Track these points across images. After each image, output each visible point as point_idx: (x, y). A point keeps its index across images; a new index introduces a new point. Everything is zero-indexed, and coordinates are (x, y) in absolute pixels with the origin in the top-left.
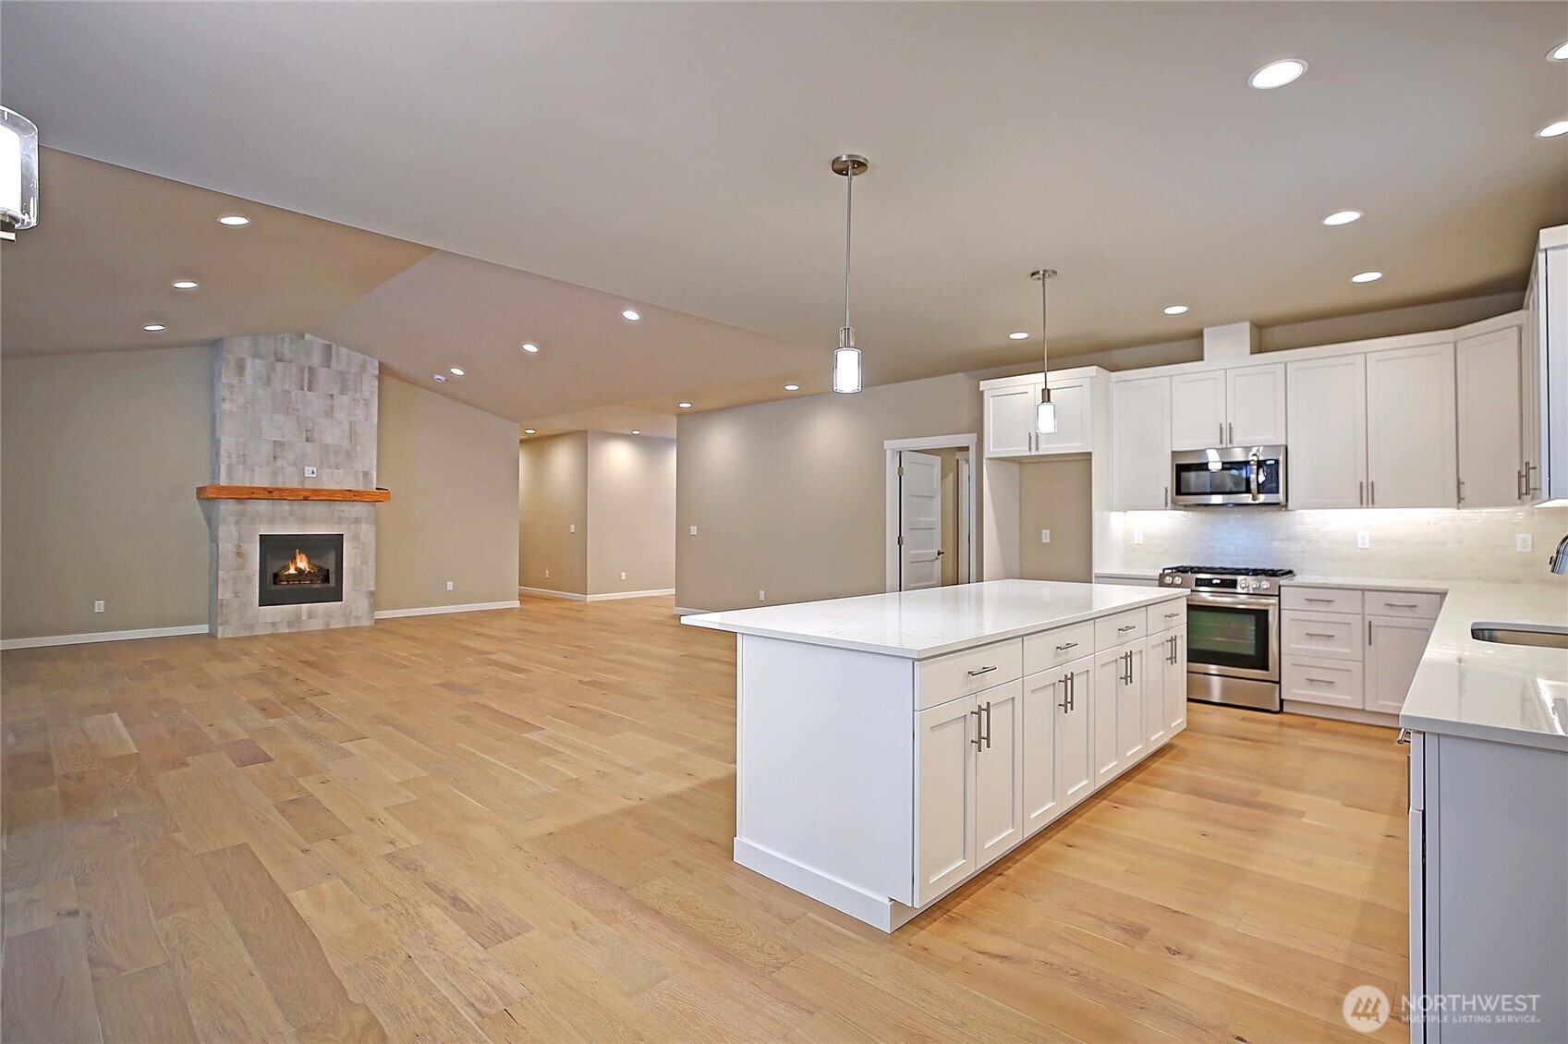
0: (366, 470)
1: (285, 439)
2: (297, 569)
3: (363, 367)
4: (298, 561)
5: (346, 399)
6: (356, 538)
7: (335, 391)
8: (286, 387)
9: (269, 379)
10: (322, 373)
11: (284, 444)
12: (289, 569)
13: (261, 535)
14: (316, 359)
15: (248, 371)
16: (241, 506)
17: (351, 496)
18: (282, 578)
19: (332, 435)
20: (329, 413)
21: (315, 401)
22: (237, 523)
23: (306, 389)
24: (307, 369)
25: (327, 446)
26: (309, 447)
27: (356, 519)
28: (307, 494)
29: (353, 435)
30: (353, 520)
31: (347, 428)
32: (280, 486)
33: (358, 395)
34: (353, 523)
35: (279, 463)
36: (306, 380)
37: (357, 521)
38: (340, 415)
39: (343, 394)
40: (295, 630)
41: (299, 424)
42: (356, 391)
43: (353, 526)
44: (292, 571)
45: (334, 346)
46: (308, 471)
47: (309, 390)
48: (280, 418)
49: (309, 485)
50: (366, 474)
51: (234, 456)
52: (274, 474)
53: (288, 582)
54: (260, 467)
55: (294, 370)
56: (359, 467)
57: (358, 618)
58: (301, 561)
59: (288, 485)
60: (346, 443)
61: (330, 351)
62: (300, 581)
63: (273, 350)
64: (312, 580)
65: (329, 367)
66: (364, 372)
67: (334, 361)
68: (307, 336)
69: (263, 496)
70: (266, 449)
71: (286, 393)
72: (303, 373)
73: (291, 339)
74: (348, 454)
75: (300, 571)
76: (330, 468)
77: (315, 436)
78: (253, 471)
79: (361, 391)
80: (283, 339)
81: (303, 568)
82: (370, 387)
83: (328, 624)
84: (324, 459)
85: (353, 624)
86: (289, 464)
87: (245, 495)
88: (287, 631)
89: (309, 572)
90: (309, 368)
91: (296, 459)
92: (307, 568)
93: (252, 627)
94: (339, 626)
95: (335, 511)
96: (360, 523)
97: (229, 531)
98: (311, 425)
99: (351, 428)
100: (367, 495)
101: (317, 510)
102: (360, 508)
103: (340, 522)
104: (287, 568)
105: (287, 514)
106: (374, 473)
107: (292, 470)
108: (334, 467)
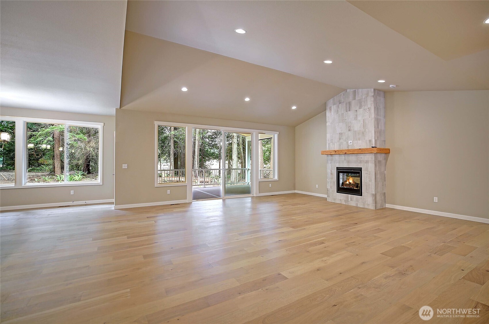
0: (370, 139)
1: (343, 132)
2: (349, 182)
3: (367, 94)
4: (350, 180)
5: (361, 110)
6: (367, 169)
7: (357, 108)
8: (342, 112)
9: (338, 111)
10: (353, 103)
11: (342, 134)
13: (337, 167)
14: (351, 98)
15: (332, 111)
16: (332, 157)
17: (361, 152)
18: (344, 184)
19: (357, 126)
20: (356, 118)
21: (351, 114)
22: (331, 163)
25: (355, 131)
26: (350, 133)
27: (367, 161)
28: (346, 151)
29: (364, 125)
30: (365, 162)
31: (362, 123)
33: (366, 107)
34: (365, 163)
35: (341, 141)
36: (348, 108)
37: (367, 162)
38: (359, 118)
39: (360, 109)
40: (347, 204)
41: (347, 125)
42: (365, 105)
43: (365, 164)
44: (348, 183)
45: (357, 90)
46: (349, 143)
47: (349, 111)
48: (341, 124)
49: (350, 148)
50: (370, 141)
51: (330, 140)
52: (340, 145)
53: (346, 186)
54: (336, 143)
55: (344, 105)
56: (368, 138)
57: (368, 205)
58: (351, 180)
59: (344, 149)
60: (362, 129)
61: (355, 93)
62: (349, 186)
63: (338, 100)
64: (353, 186)
65: (355, 99)
66: (368, 96)
67: (357, 96)
68: (348, 90)
69: (334, 154)
70: (337, 136)
71: (342, 114)
72: (347, 105)
73: (343, 94)
74: (363, 133)
75: (350, 183)
77: (352, 128)
78: (334, 145)
79: (367, 105)
80: (341, 95)
82: (370, 103)
83: (357, 204)
84: (355, 138)
85: (366, 207)
86: (344, 141)
87: (332, 154)
88: (344, 203)
89: (353, 184)
90: (349, 102)
91: (346, 139)
92: (352, 182)
93: (335, 199)
94: (361, 206)
95: (359, 158)
96: (368, 163)
97: (329, 166)
98: (350, 125)
99: (364, 122)
100: (367, 150)
101: (353, 158)
102: (368, 156)
103: (361, 162)
104: (346, 181)
105: (344, 160)
106: (373, 140)
107: (345, 143)
108: (358, 140)
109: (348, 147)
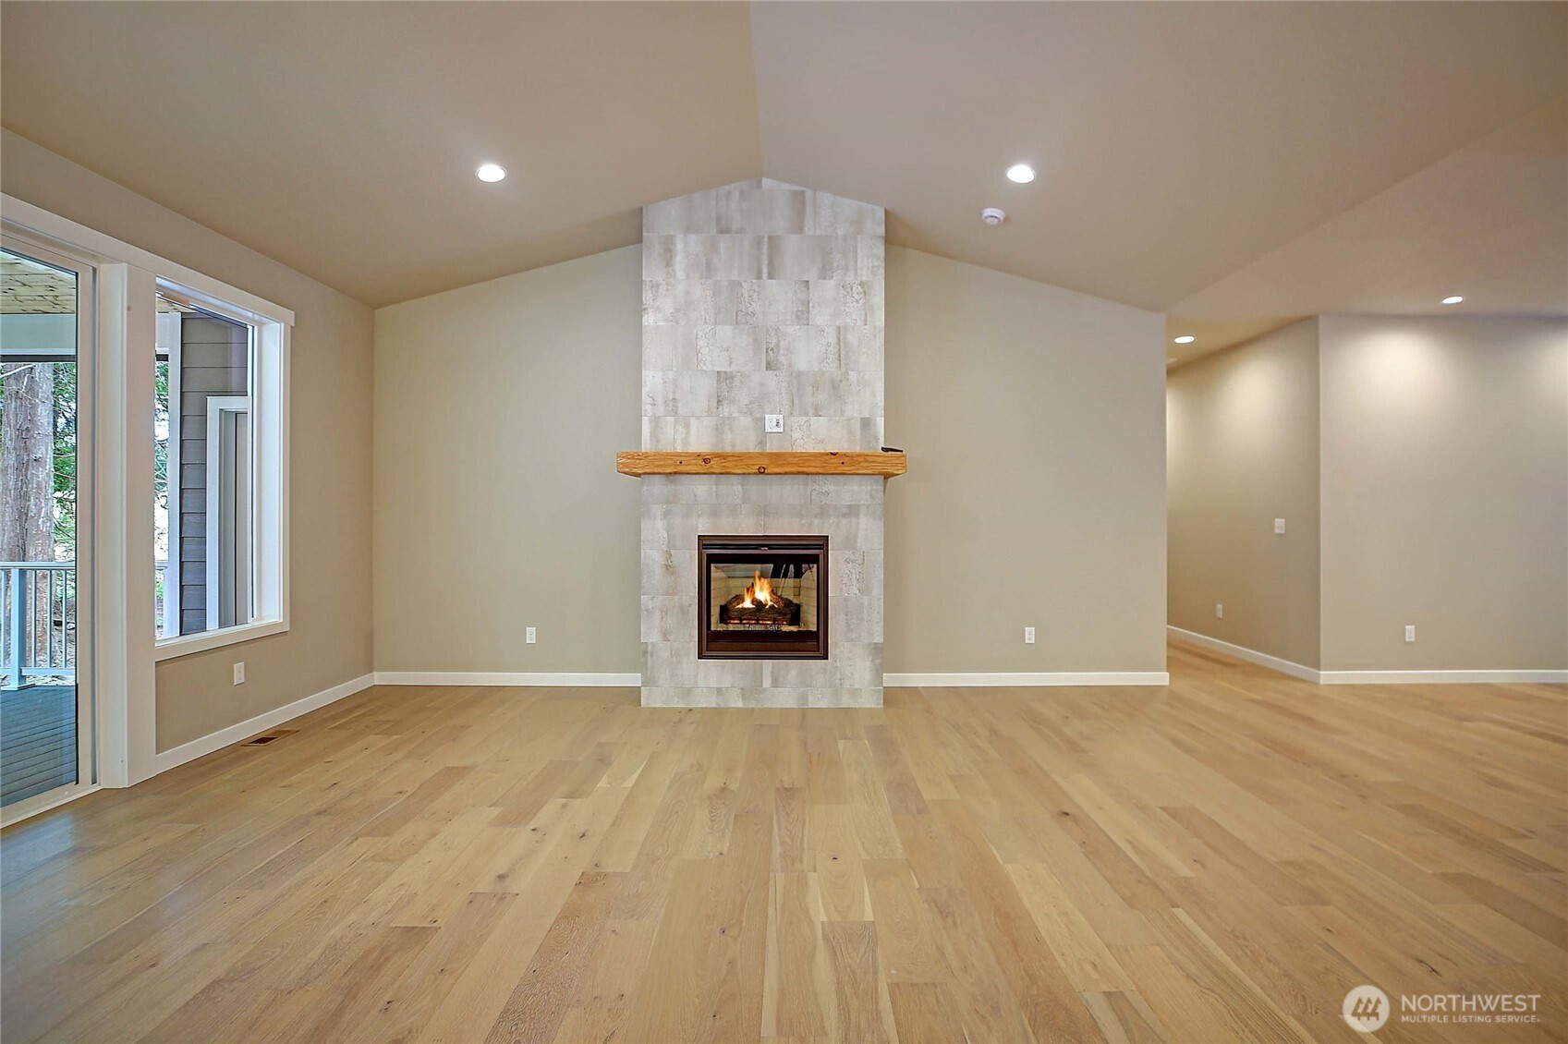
0: (866, 415)
1: (733, 368)
2: (754, 601)
3: (858, 226)
4: (757, 589)
5: (830, 285)
6: (850, 543)
7: (811, 275)
8: (735, 277)
9: (709, 264)
10: (791, 244)
11: (733, 377)
12: (743, 601)
13: (699, 536)
14: (780, 222)
15: (679, 258)
16: (671, 487)
17: (835, 465)
18: (732, 614)
19: (807, 353)
20: (803, 316)
21: (778, 296)
22: (666, 514)
23: (765, 275)
24: (766, 239)
25: (799, 374)
26: (772, 380)
27: (850, 507)
28: (764, 462)
29: (843, 352)
30: (845, 511)
31: (833, 340)
32: (728, 449)
33: (850, 278)
34: (844, 515)
35: (725, 410)
36: (765, 262)
37: (852, 511)
38: (820, 318)
39: (825, 278)
40: (752, 705)
41: (756, 340)
42: (846, 269)
43: (844, 521)
44: (747, 604)
45: (809, 193)
46: (770, 424)
47: (771, 276)
48: (726, 331)
49: (772, 447)
50: (866, 423)
51: (660, 400)
52: (719, 430)
53: (741, 620)
54: (698, 418)
55: (746, 245)
56: (854, 410)
57: (854, 692)
58: (761, 589)
59: (740, 449)
60: (831, 367)
61: (803, 203)
62: (758, 620)
63: (714, 215)
64: (774, 620)
65: (801, 230)
66: (858, 233)
67: (808, 223)
68: (766, 182)
69: (694, 469)
70: (705, 387)
71: (734, 286)
72: (760, 249)
73: (742, 193)
74: (835, 387)
75: (759, 605)
76: (806, 414)
77: (781, 358)
78: (687, 426)
79: (856, 269)
80: (729, 193)
81: (763, 600)
82: (869, 262)
83: (804, 698)
84: (796, 402)
85: (846, 702)
86: (740, 412)
87: (674, 468)
88: (740, 705)
89: (772, 607)
90: (769, 238)
91: (752, 402)
92: (769, 598)
93: (689, 692)
94: (823, 704)
95: (814, 493)
96: (857, 515)
97: (655, 530)
98: (774, 340)
99: (839, 339)
100: (866, 461)
101: (785, 492)
102: (856, 488)
103: (823, 511)
104: (740, 598)
105: (739, 501)
106: (880, 422)
107: (745, 421)
108: (811, 412)
109: (762, 443)
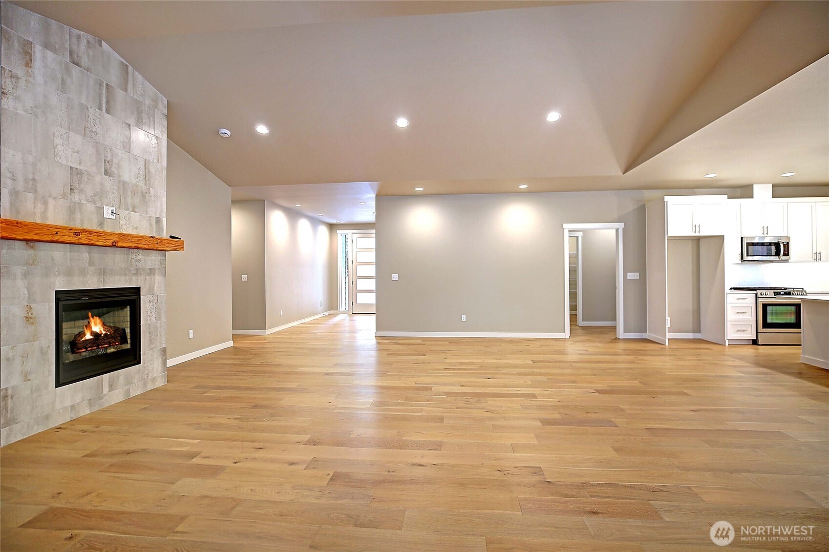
0: (158, 215)
1: (82, 167)
2: (92, 333)
3: (155, 102)
4: (92, 325)
5: (141, 132)
6: (151, 291)
7: (131, 121)
8: (84, 102)
9: (63, 82)
10: (120, 94)
11: (82, 174)
12: (85, 335)
13: (57, 291)
14: (113, 77)
15: (38, 64)
16: (30, 251)
18: (79, 345)
19: (129, 171)
21: (112, 127)
22: (26, 274)
23: (104, 109)
24: (105, 85)
25: (124, 183)
26: (108, 183)
27: (150, 269)
29: (147, 175)
30: (147, 271)
31: (142, 167)
32: (78, 226)
33: (150, 132)
34: (149, 274)
35: (76, 197)
36: (104, 100)
37: (152, 272)
38: (136, 150)
39: (138, 127)
40: (95, 409)
41: (98, 152)
42: (149, 126)
43: (148, 277)
44: (88, 336)
45: (130, 68)
46: (107, 212)
47: (108, 111)
48: (77, 139)
49: (107, 228)
50: (158, 220)
51: (20, 178)
52: (71, 211)
53: (86, 348)
54: (55, 199)
55: (92, 82)
56: (153, 212)
57: (154, 380)
58: (96, 325)
60: (141, 184)
61: (127, 73)
62: (98, 346)
63: (68, 47)
64: (110, 343)
65: (126, 90)
66: (155, 107)
67: (130, 86)
68: (105, 45)
70: (61, 177)
71: (84, 108)
72: (100, 89)
73: (88, 41)
74: (143, 195)
75: (96, 335)
76: (128, 210)
77: (114, 169)
79: (153, 127)
80: (79, 36)
81: (98, 331)
82: (160, 127)
83: (128, 392)
84: (123, 200)
85: (150, 386)
86: (87, 200)
88: (88, 412)
89: (106, 334)
90: (107, 85)
91: (95, 195)
92: (102, 330)
94: (138, 392)
95: (133, 260)
96: (154, 274)
97: (16, 288)
98: (109, 156)
99: (145, 167)
100: (168, 243)
101: (116, 258)
102: (153, 258)
103: (137, 272)
104: (82, 334)
105: (87, 264)
106: (164, 220)
107: (90, 207)
108: (131, 209)
109: (101, 224)
